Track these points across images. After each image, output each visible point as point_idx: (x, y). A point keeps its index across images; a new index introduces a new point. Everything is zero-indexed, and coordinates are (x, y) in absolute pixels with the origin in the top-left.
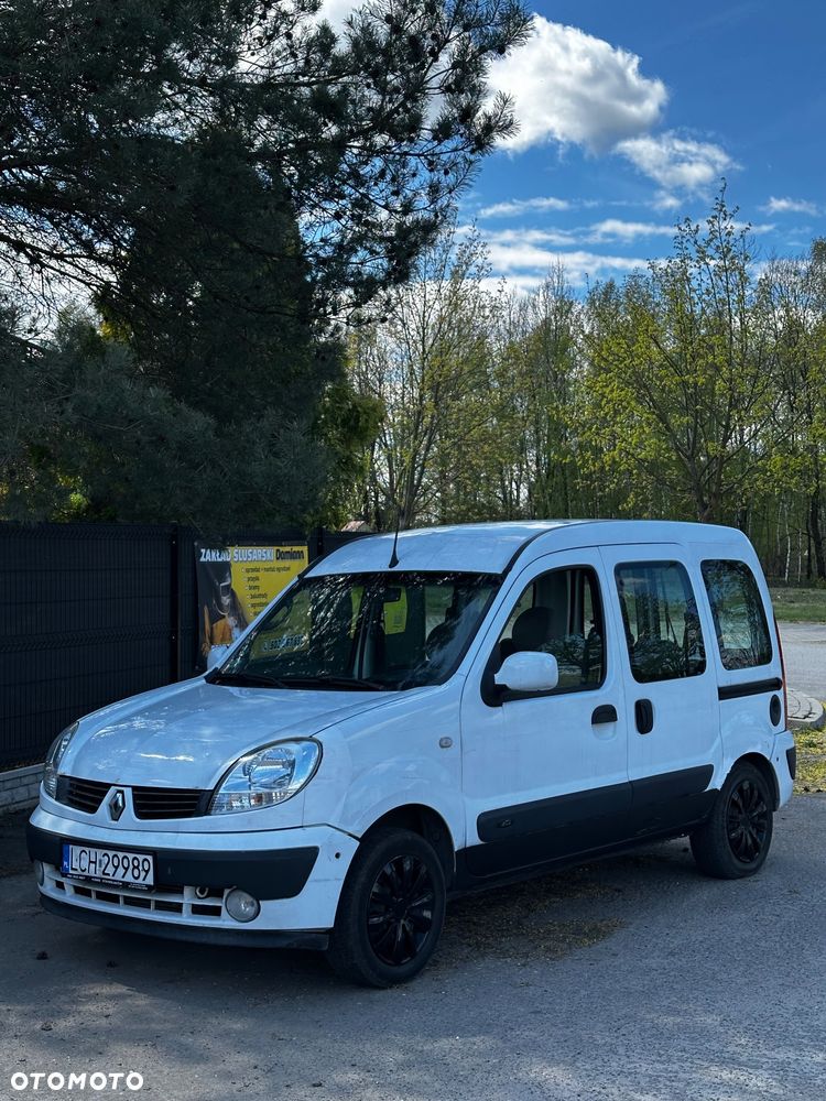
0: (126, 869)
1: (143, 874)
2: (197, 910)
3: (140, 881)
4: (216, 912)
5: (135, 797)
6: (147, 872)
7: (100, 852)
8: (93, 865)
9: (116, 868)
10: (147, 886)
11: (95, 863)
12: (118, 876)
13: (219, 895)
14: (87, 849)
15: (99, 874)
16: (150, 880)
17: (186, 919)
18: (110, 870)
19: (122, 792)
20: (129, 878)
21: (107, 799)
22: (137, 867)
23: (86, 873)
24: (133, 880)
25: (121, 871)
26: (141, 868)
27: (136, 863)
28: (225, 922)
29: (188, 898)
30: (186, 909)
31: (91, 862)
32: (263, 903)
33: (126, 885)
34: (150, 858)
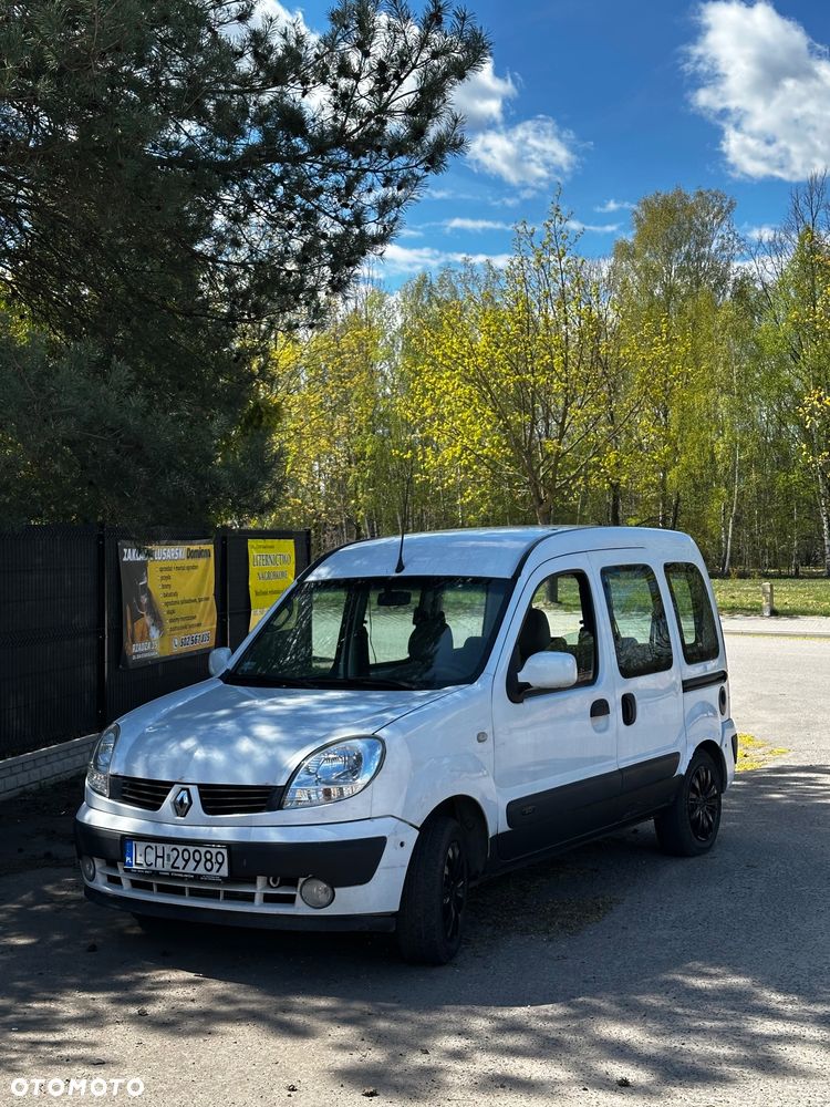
0: (198, 862)
1: (216, 866)
2: (268, 899)
3: (213, 872)
4: (290, 900)
5: (201, 795)
6: (221, 864)
7: (168, 848)
8: (159, 860)
9: (187, 861)
10: (221, 877)
11: (163, 857)
12: (190, 868)
13: (294, 884)
14: (153, 845)
15: (168, 867)
16: (224, 871)
17: (259, 907)
18: (180, 863)
19: (188, 790)
20: (201, 870)
21: (170, 797)
22: (210, 860)
23: (153, 868)
24: (204, 872)
25: (192, 864)
26: (214, 860)
27: (208, 856)
28: (300, 908)
29: (260, 888)
30: (258, 898)
31: (157, 857)
32: (336, 890)
33: (197, 878)
34: (225, 852)
